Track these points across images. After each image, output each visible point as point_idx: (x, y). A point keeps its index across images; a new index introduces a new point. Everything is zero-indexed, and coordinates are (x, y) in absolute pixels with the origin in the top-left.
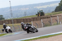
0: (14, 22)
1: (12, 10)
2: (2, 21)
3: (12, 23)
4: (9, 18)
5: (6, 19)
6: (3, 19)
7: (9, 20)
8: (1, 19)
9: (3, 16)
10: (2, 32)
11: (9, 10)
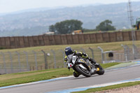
0: (136, 36)
1: (132, 9)
2: (109, 33)
3: (131, 40)
4: (125, 28)
5: (117, 29)
6: (111, 30)
7: (126, 32)
8: (107, 30)
9: (111, 22)
10: (108, 60)
11: (126, 10)
